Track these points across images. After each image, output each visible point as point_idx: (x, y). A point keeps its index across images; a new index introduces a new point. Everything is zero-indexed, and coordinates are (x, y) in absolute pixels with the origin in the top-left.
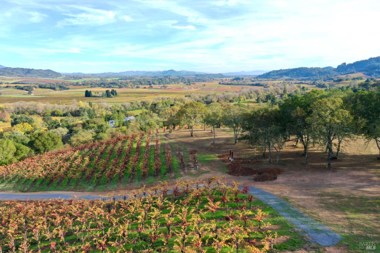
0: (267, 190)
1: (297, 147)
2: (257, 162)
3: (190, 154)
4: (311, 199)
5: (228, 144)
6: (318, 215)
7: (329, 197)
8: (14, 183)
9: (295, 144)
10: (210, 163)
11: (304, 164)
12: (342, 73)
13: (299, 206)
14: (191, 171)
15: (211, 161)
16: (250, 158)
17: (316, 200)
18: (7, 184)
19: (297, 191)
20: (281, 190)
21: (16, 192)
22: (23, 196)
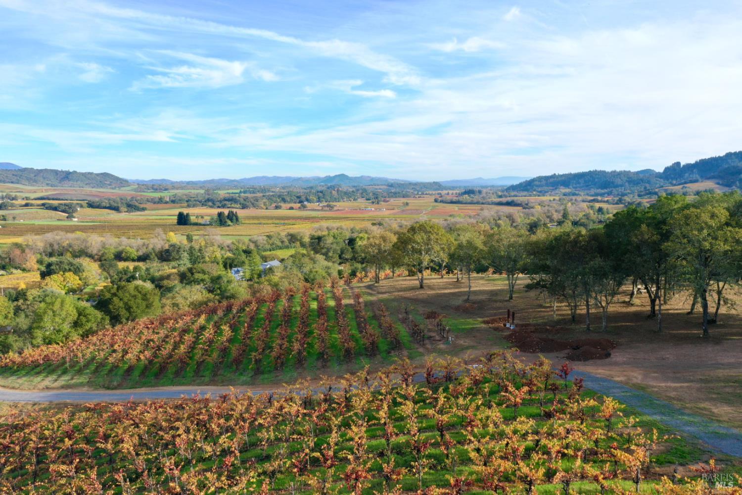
0: (599, 374)
1: (632, 305)
2: (562, 329)
3: (426, 319)
4: (687, 387)
5: (496, 301)
6: (711, 412)
7: (723, 384)
8: (87, 373)
9: (627, 300)
10: (470, 333)
11: (655, 332)
12: (674, 182)
13: (670, 398)
14: (438, 347)
15: (472, 329)
16: (545, 324)
17: (699, 390)
18: (75, 375)
19: (656, 375)
20: (625, 373)
21: (96, 389)
22: (113, 395)
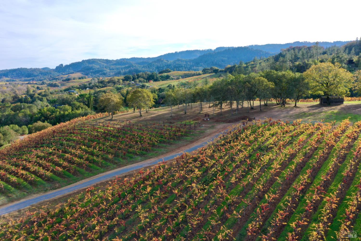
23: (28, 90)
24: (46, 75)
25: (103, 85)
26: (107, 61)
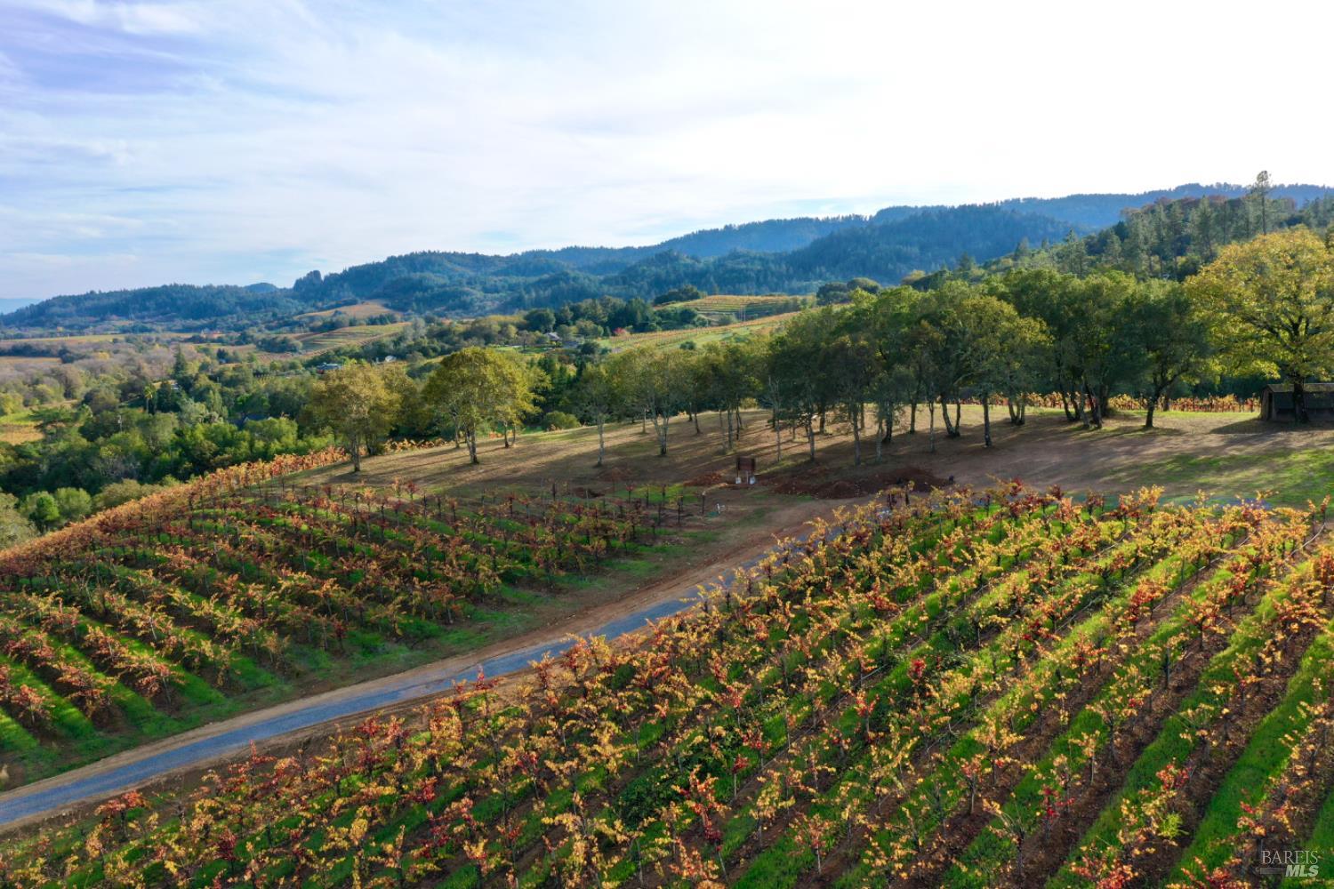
23: (178, 363)
24: (257, 309)
25: (447, 346)
26: (477, 260)
